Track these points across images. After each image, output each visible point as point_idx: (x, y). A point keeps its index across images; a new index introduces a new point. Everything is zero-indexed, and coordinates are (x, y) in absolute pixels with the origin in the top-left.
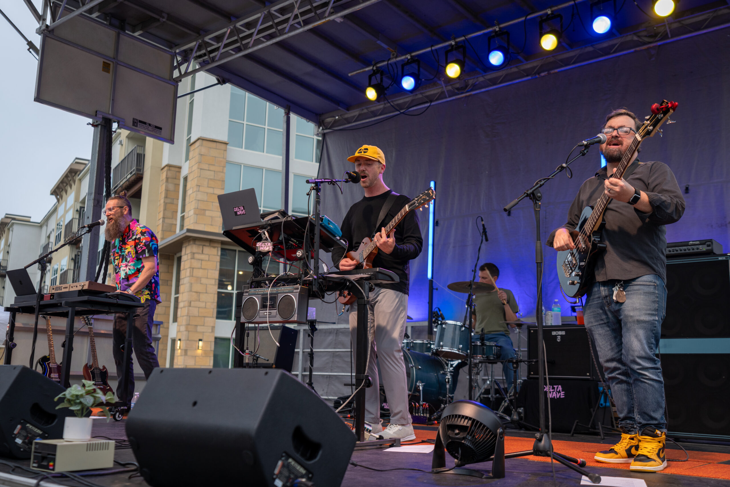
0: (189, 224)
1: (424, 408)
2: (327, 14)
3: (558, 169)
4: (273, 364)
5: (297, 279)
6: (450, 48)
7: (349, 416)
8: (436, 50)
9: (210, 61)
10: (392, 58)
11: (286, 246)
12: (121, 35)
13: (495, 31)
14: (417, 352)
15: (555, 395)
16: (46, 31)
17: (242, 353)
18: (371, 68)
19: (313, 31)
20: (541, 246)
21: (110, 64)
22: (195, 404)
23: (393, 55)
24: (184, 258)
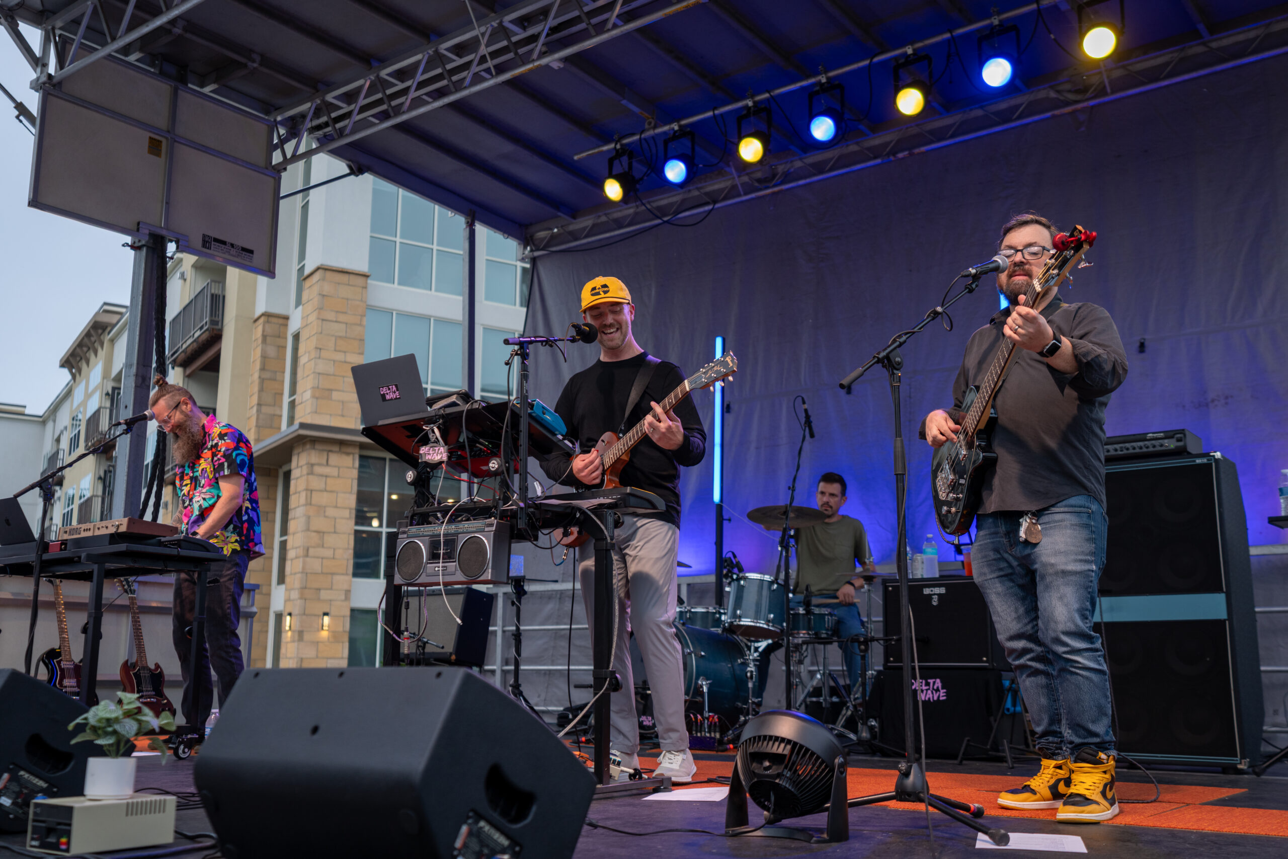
0: (304, 415)
1: (711, 723)
2: (535, 56)
3: (929, 315)
4: (451, 654)
5: (490, 508)
6: (745, 112)
7: (583, 739)
8: (722, 115)
9: (336, 137)
10: (648, 130)
11: (470, 452)
12: (180, 92)
13: (819, 83)
14: (697, 627)
15: (931, 696)
16: (47, 85)
17: (397, 638)
18: (612, 146)
19: (511, 83)
20: (902, 447)
21: (161, 142)
22: (315, 730)
23: (650, 123)
24: (295, 474)
